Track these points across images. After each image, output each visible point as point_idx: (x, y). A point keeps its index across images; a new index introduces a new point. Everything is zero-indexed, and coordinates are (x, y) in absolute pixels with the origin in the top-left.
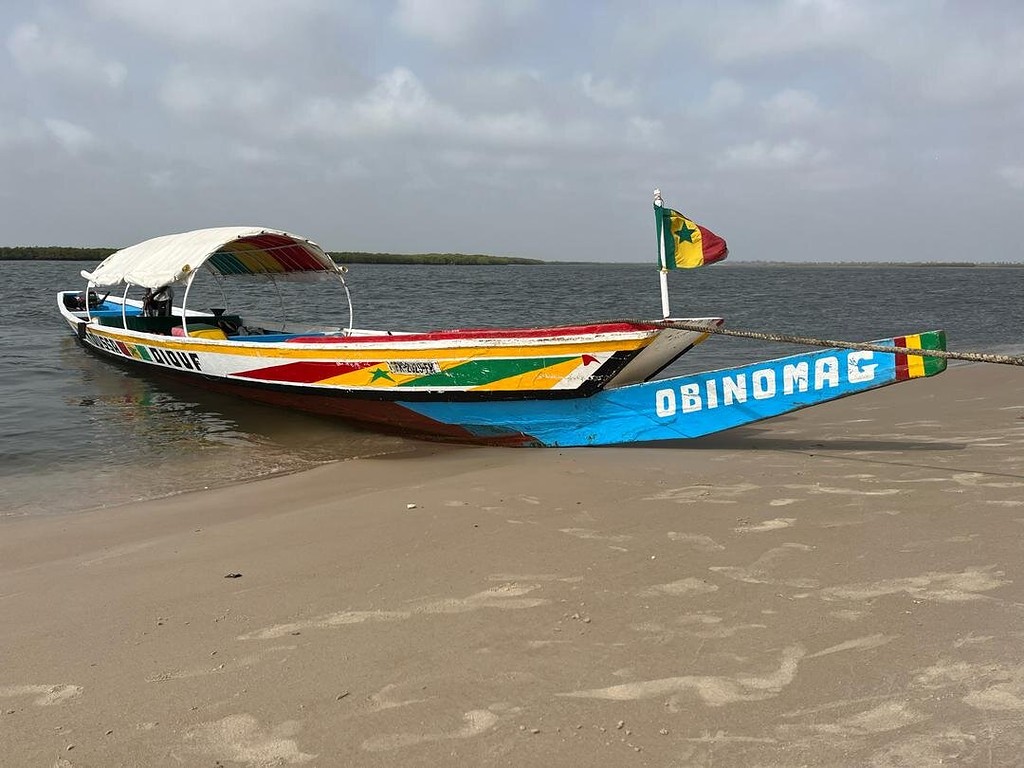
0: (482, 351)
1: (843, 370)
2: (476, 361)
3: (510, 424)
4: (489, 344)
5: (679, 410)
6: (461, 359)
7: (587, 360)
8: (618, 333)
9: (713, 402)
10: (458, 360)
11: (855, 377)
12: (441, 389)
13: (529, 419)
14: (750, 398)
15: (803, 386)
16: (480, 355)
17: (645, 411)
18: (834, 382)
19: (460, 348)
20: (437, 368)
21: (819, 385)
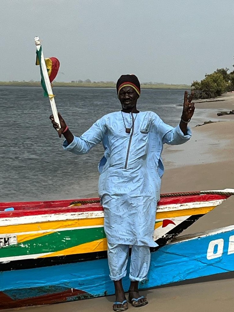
0: (70, 223)
2: (59, 232)
3: (64, 283)
4: (81, 217)
6: (45, 231)
7: (166, 223)
8: (198, 203)
10: (41, 232)
13: (87, 276)
16: (66, 226)
17: (197, 257)
19: (49, 222)
20: (12, 241)
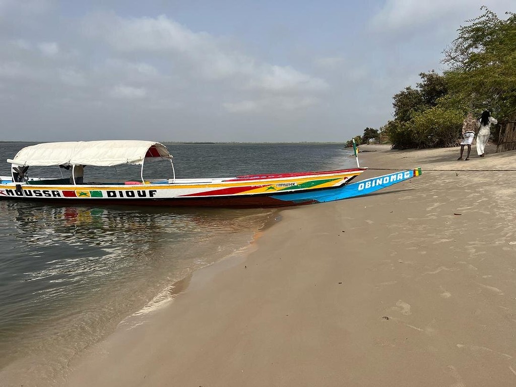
1: (403, 176)
5: (364, 188)
7: (345, 178)
8: (356, 171)
9: (373, 185)
11: (406, 177)
12: (293, 190)
14: (383, 183)
15: (395, 180)
17: (355, 189)
18: (401, 178)
20: (296, 185)
21: (398, 179)
